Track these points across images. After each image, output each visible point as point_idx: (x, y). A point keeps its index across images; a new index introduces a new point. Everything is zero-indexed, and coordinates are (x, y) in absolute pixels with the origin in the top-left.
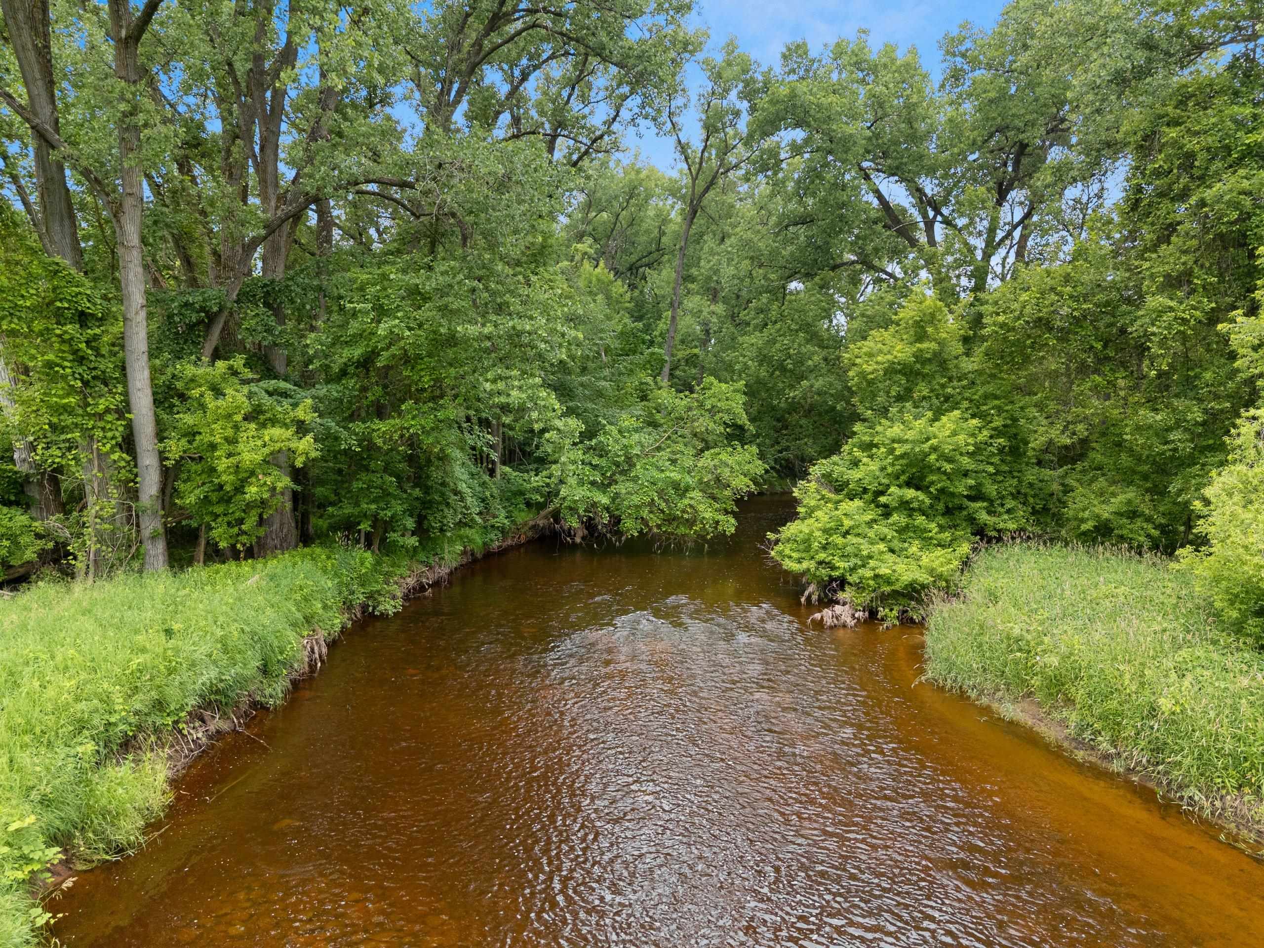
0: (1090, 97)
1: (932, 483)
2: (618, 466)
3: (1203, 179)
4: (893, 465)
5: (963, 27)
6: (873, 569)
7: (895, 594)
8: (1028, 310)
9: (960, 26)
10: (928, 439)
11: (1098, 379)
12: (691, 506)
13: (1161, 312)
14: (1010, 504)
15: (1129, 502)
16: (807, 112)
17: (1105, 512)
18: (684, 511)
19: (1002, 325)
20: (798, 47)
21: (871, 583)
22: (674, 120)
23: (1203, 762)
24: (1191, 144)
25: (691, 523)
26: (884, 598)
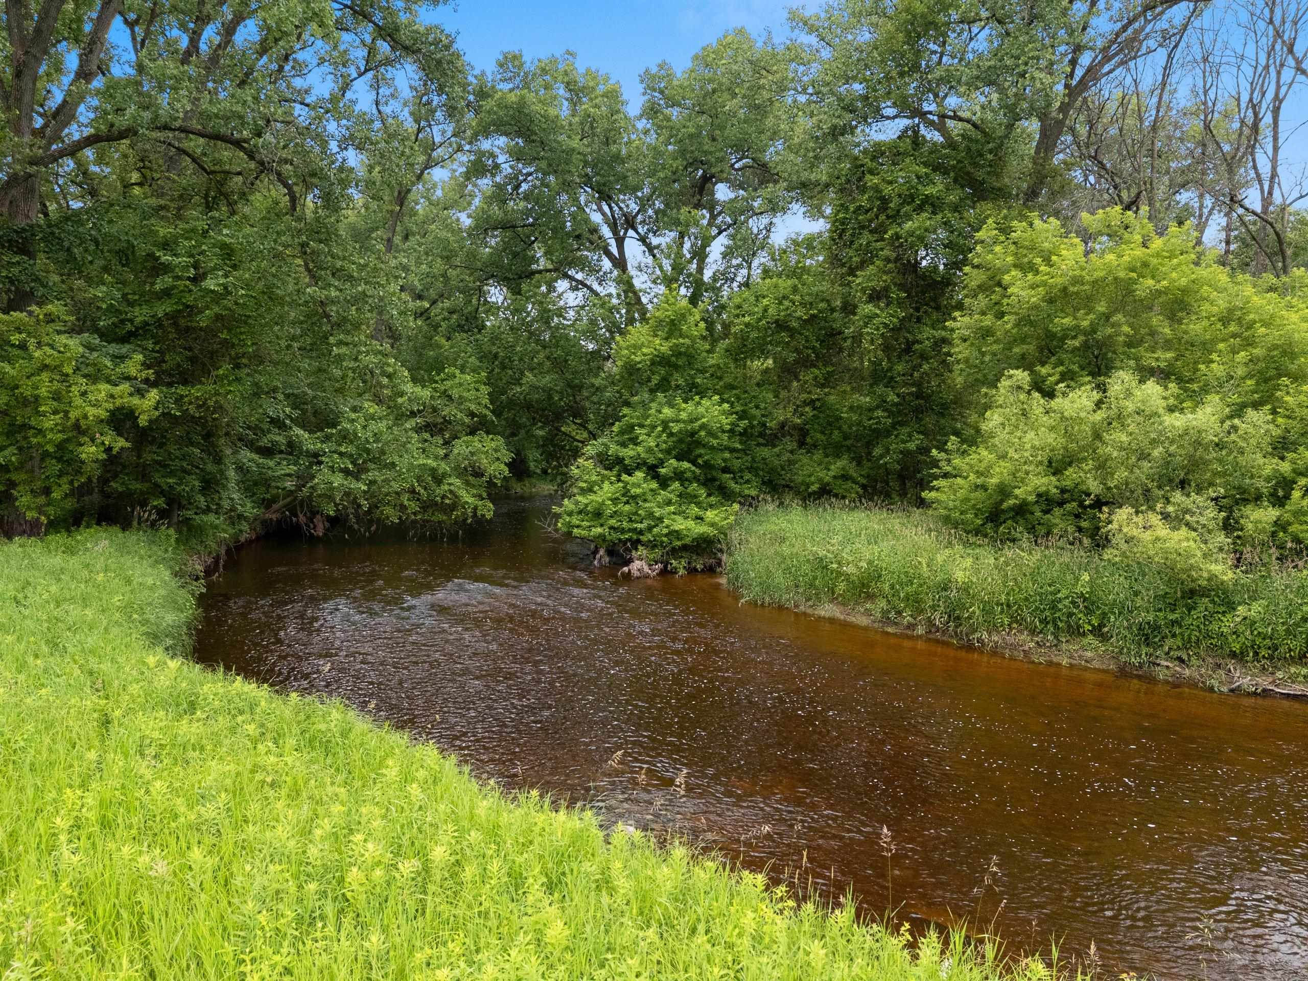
0: (811, 144)
1: (700, 456)
2: (368, 454)
3: (896, 217)
4: (665, 442)
5: (661, 67)
6: (667, 527)
7: (685, 548)
8: (771, 311)
9: (659, 66)
10: (697, 419)
11: (817, 372)
12: (451, 492)
13: (870, 318)
14: (748, 476)
15: (843, 469)
16: (532, 121)
17: (827, 477)
18: (444, 497)
19: (747, 325)
20: (515, 57)
21: (665, 539)
22: (381, 108)
23: (987, 611)
24: (887, 190)
25: (453, 507)
26: (675, 552)
